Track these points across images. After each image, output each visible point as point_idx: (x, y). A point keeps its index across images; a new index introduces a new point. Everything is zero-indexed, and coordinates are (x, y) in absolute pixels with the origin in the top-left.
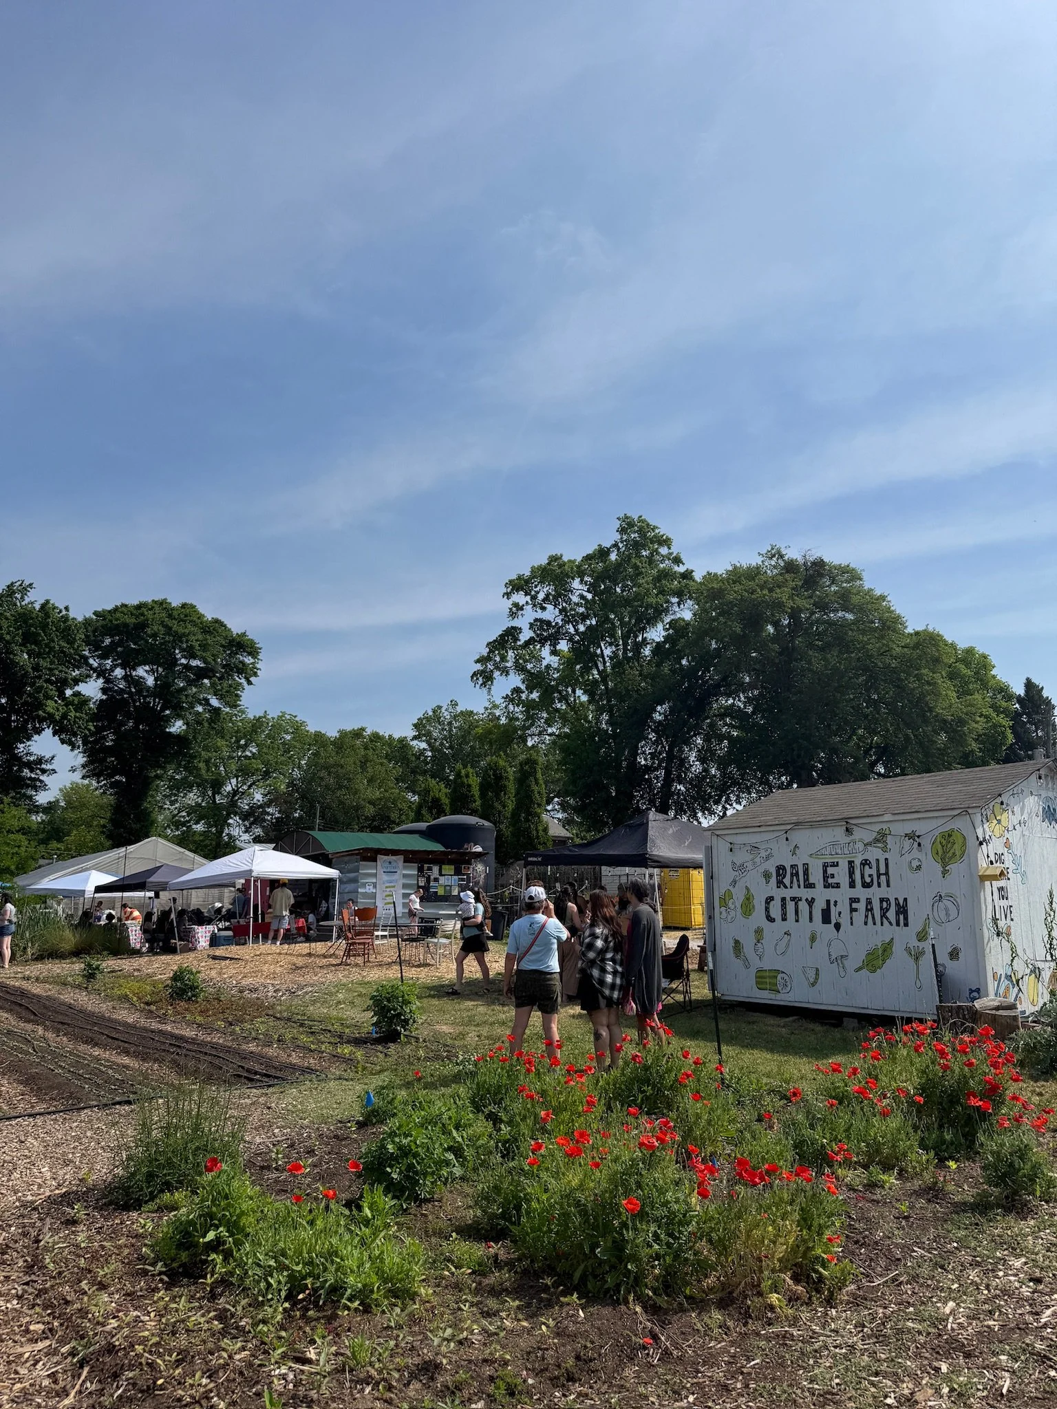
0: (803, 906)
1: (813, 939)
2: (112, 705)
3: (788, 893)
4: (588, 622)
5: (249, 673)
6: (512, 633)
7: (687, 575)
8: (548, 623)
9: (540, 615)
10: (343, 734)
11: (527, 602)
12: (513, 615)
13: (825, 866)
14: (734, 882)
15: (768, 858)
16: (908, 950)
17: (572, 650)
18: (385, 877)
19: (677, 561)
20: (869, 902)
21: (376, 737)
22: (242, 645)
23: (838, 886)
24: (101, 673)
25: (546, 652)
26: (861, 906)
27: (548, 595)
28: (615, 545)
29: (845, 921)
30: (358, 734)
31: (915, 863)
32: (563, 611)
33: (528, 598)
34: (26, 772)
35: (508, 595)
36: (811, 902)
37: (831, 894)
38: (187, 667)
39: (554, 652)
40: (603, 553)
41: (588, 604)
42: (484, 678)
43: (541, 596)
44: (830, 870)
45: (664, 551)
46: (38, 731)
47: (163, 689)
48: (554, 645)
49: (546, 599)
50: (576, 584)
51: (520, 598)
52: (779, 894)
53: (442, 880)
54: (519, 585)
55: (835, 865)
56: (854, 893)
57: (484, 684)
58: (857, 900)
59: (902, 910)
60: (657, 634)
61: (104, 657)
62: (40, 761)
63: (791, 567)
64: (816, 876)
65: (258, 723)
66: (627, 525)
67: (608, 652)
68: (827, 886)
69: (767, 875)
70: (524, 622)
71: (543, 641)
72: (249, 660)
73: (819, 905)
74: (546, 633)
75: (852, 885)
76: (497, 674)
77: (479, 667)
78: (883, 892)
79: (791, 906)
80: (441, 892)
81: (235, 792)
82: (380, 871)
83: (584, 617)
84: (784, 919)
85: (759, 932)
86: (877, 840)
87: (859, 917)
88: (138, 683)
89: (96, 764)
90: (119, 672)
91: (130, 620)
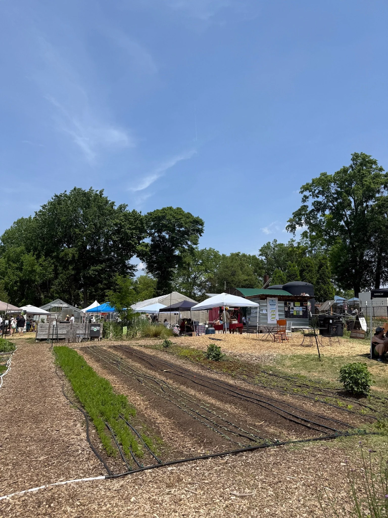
2: (155, 246)
4: (339, 201)
5: (200, 231)
6: (304, 208)
8: (320, 203)
9: (316, 199)
10: (232, 255)
11: (310, 195)
12: (304, 201)
17: (332, 213)
18: (271, 307)
19: (381, 169)
21: (244, 256)
22: (198, 222)
24: (151, 235)
25: (319, 215)
27: (320, 191)
28: (351, 166)
30: (237, 255)
32: (327, 196)
33: (311, 193)
34: (129, 271)
35: (302, 192)
38: (179, 231)
40: (345, 171)
41: (337, 193)
42: (292, 228)
43: (317, 191)
45: (374, 166)
46: (132, 256)
47: (171, 239)
48: (324, 211)
49: (319, 193)
50: (332, 184)
51: (307, 193)
53: (295, 308)
54: (306, 188)
57: (291, 231)
61: (152, 229)
62: (132, 266)
65: (203, 252)
66: (356, 157)
67: (348, 213)
70: (310, 204)
71: (318, 210)
72: (200, 227)
74: (319, 207)
76: (297, 226)
77: (289, 223)
80: (295, 314)
81: (195, 277)
82: (268, 305)
83: (336, 199)
88: (164, 238)
89: (150, 268)
90: (156, 234)
91: (160, 215)
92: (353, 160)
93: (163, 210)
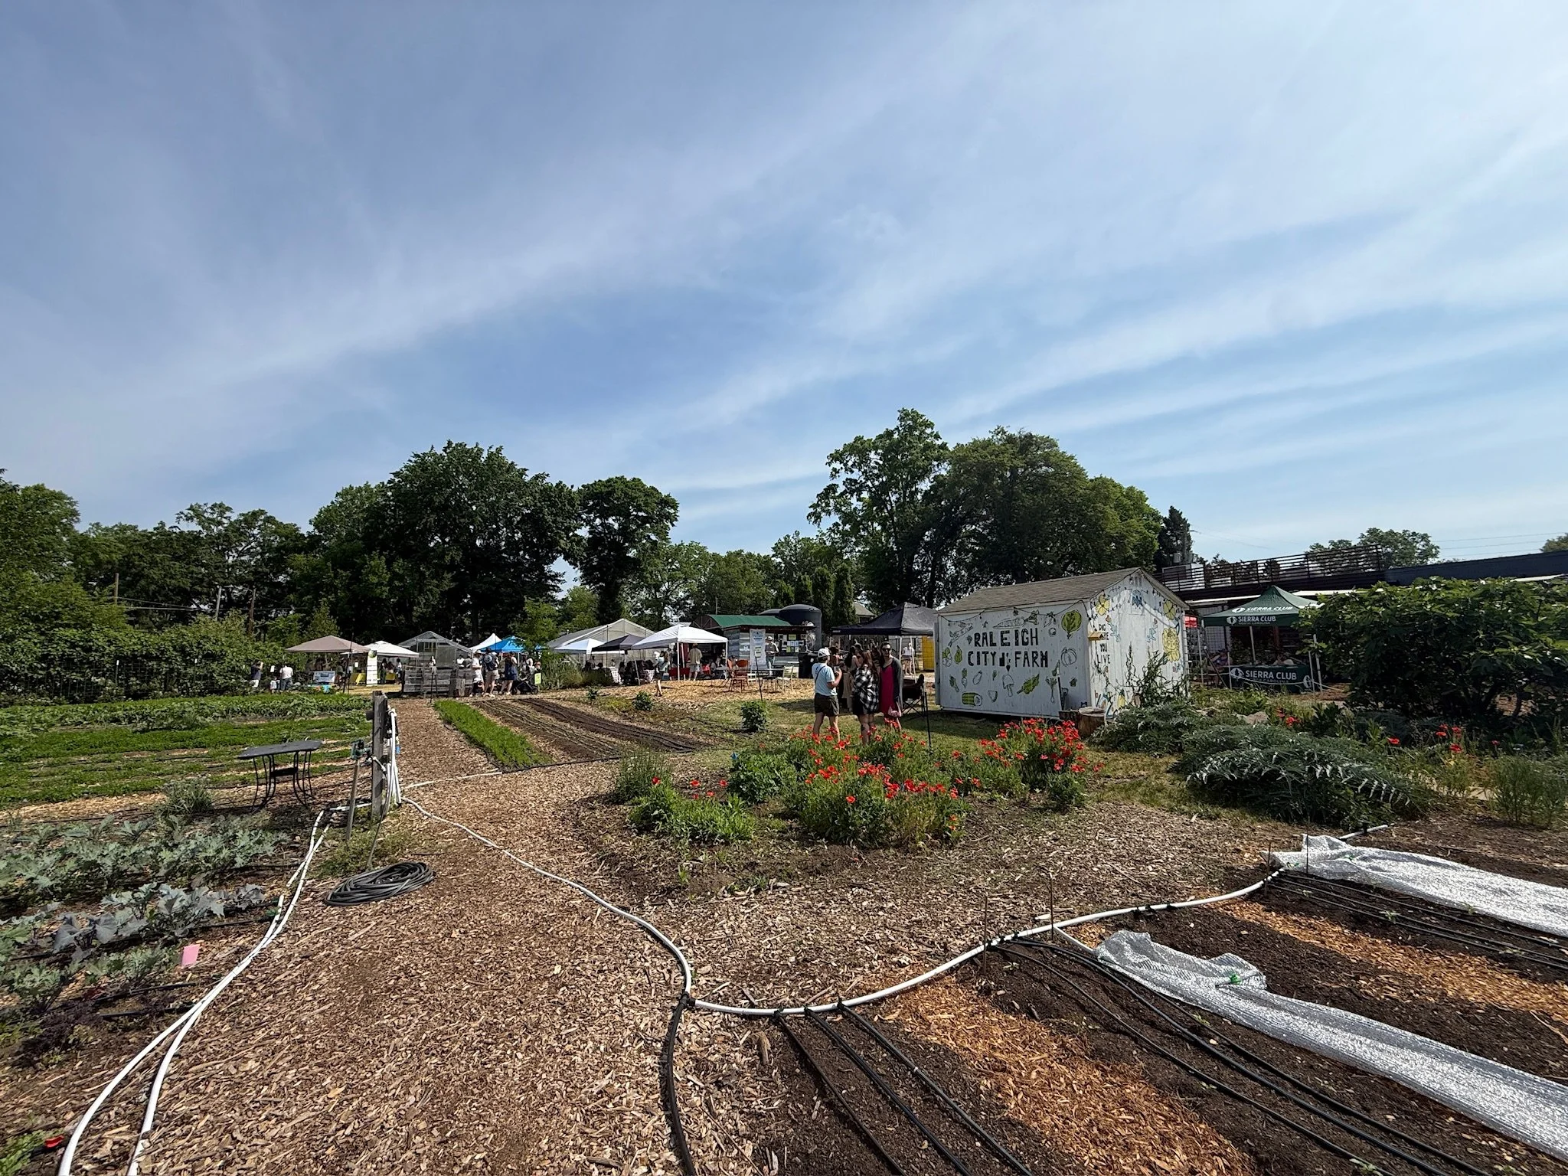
0: (989, 656)
1: (994, 675)
2: (595, 541)
3: (981, 650)
4: (881, 479)
5: (672, 519)
6: (832, 488)
7: (944, 446)
8: (855, 481)
9: (850, 476)
10: (730, 554)
11: (842, 468)
12: (833, 476)
13: (1002, 633)
14: (951, 644)
15: (971, 628)
16: (1047, 681)
18: (755, 642)
19: (937, 437)
20: (1026, 653)
21: (750, 555)
22: (668, 502)
23: (1009, 644)
24: (588, 522)
26: (1022, 656)
27: (855, 463)
28: (897, 429)
29: (1012, 664)
30: (739, 553)
31: (1052, 631)
32: (865, 472)
33: (842, 465)
34: (550, 582)
35: (829, 464)
36: (994, 654)
37: (1005, 649)
38: (637, 516)
39: (859, 500)
40: (889, 434)
41: (881, 468)
42: (816, 517)
43: (851, 463)
44: (1005, 636)
45: (928, 431)
46: (555, 558)
47: (624, 530)
48: (859, 495)
49: (853, 465)
50: (872, 455)
51: (837, 465)
52: (975, 650)
53: (789, 643)
54: (837, 457)
55: (1008, 632)
56: (1017, 649)
57: (815, 521)
58: (1019, 653)
59: (1045, 658)
60: (925, 485)
61: (589, 512)
62: (557, 575)
63: (1011, 440)
64: (997, 639)
65: (679, 548)
66: (904, 415)
67: (893, 498)
68: (1003, 644)
69: (969, 639)
70: (839, 481)
71: (852, 492)
72: (672, 511)
73: (999, 656)
74: (854, 487)
75: (1017, 644)
76: (823, 514)
77: (812, 510)
78: (1034, 648)
79: (982, 657)
81: (668, 591)
82: (752, 638)
83: (878, 476)
84: (979, 663)
85: (964, 671)
86: (1031, 618)
87: (1020, 662)
88: (609, 527)
89: (588, 576)
90: (598, 521)
91: (604, 490)
92: (901, 419)
93: (609, 480)
